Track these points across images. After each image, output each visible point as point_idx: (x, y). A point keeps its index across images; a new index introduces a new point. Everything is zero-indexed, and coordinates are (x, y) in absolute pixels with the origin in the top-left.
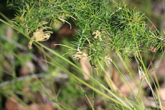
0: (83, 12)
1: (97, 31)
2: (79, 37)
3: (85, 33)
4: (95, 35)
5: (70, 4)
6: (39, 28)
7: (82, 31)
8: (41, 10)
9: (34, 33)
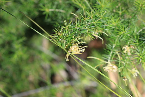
0: (114, 29)
1: (127, 46)
2: (110, 51)
3: (116, 48)
4: (124, 50)
5: (102, 22)
6: (75, 43)
7: (112, 46)
8: (77, 26)
9: (71, 47)
